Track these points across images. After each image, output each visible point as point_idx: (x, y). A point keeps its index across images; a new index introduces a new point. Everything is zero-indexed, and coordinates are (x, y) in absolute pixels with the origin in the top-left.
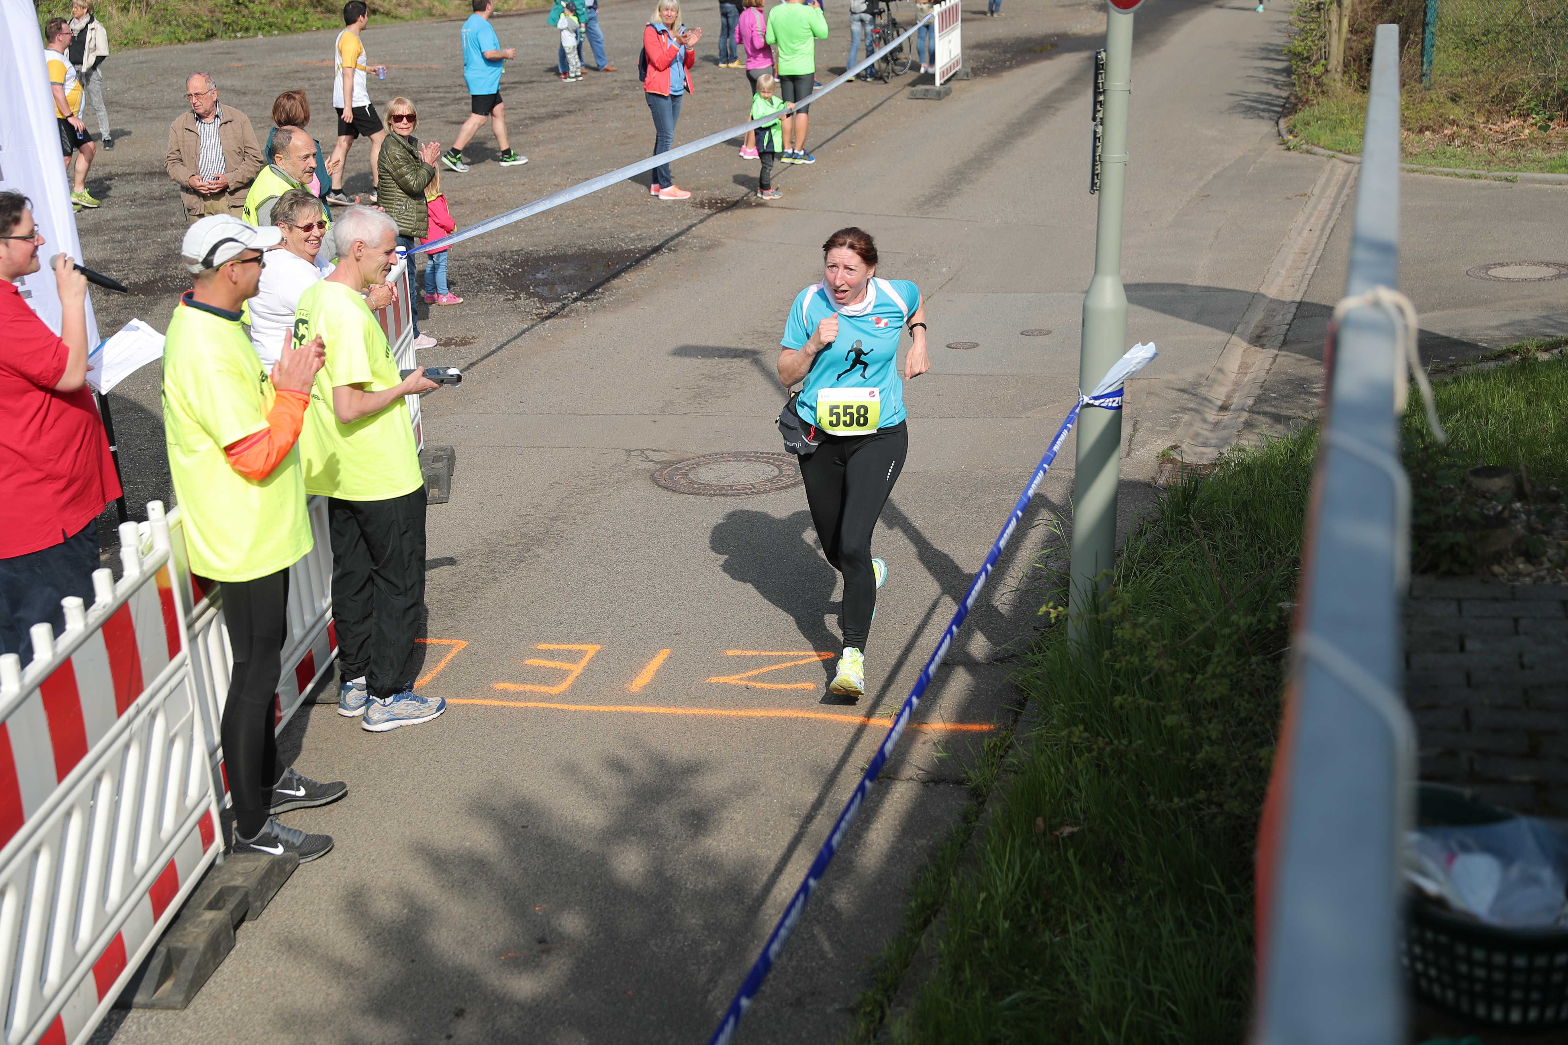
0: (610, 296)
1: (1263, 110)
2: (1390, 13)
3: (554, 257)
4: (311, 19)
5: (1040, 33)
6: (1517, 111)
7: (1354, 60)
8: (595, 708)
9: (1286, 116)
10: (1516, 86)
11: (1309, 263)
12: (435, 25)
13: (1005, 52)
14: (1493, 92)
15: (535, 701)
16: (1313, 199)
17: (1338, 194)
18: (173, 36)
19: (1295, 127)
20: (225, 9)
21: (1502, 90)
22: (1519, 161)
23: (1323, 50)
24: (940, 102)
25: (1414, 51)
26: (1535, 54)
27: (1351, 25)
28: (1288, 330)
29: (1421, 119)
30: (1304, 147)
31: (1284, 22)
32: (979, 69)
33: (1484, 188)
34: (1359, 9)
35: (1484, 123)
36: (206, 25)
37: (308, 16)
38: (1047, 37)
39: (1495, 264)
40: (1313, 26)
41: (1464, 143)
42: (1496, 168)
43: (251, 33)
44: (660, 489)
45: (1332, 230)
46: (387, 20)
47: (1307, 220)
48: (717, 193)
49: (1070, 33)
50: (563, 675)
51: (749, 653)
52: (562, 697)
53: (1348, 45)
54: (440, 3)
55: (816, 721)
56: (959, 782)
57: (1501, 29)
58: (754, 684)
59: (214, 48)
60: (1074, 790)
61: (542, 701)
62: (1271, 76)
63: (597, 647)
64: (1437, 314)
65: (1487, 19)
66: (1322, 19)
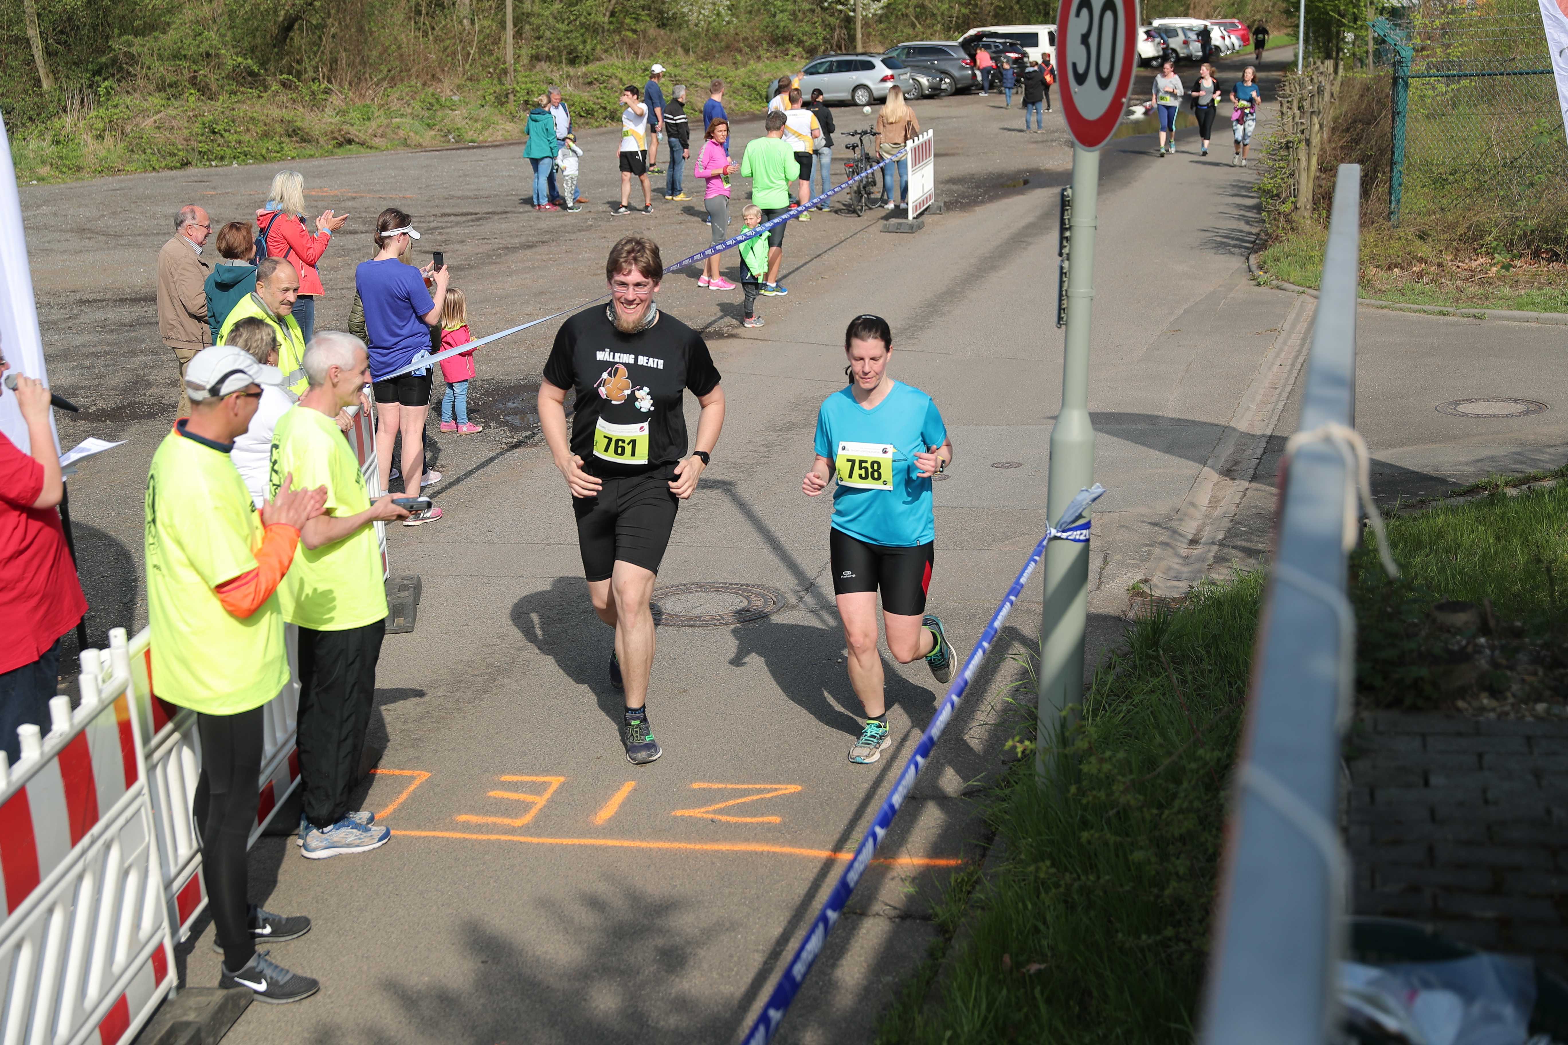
1: (1234, 246)
2: (1358, 152)
3: (526, 386)
4: (286, 148)
5: (1012, 169)
6: (1484, 249)
7: (1323, 198)
8: (559, 841)
9: (1256, 252)
10: (1483, 224)
11: (1279, 397)
12: (410, 155)
13: (978, 187)
14: (1461, 230)
15: (498, 833)
16: (1283, 334)
17: (1308, 331)
18: (148, 163)
19: (1265, 262)
20: (200, 138)
21: (1469, 228)
22: (1487, 298)
23: (1292, 188)
24: (912, 235)
25: (1383, 189)
26: (1501, 193)
27: (1320, 163)
28: (1258, 464)
29: (1390, 257)
30: (1275, 283)
32: (952, 204)
33: (1453, 324)
34: (1328, 147)
35: (1452, 261)
36: (180, 153)
37: (284, 145)
38: (1019, 172)
39: (1463, 401)
40: (1282, 164)
41: (1432, 281)
42: (1464, 305)
43: (226, 162)
45: (1303, 365)
47: (1277, 355)
49: (1042, 168)
50: (526, 807)
51: (716, 786)
52: (526, 830)
53: (1317, 183)
54: (416, 133)
55: (782, 855)
56: (926, 918)
57: (1468, 168)
58: (720, 817)
59: (189, 177)
60: (1042, 927)
61: (505, 833)
62: (1242, 212)
63: (562, 779)
64: (1407, 448)
65: (1453, 159)
66: (1291, 157)
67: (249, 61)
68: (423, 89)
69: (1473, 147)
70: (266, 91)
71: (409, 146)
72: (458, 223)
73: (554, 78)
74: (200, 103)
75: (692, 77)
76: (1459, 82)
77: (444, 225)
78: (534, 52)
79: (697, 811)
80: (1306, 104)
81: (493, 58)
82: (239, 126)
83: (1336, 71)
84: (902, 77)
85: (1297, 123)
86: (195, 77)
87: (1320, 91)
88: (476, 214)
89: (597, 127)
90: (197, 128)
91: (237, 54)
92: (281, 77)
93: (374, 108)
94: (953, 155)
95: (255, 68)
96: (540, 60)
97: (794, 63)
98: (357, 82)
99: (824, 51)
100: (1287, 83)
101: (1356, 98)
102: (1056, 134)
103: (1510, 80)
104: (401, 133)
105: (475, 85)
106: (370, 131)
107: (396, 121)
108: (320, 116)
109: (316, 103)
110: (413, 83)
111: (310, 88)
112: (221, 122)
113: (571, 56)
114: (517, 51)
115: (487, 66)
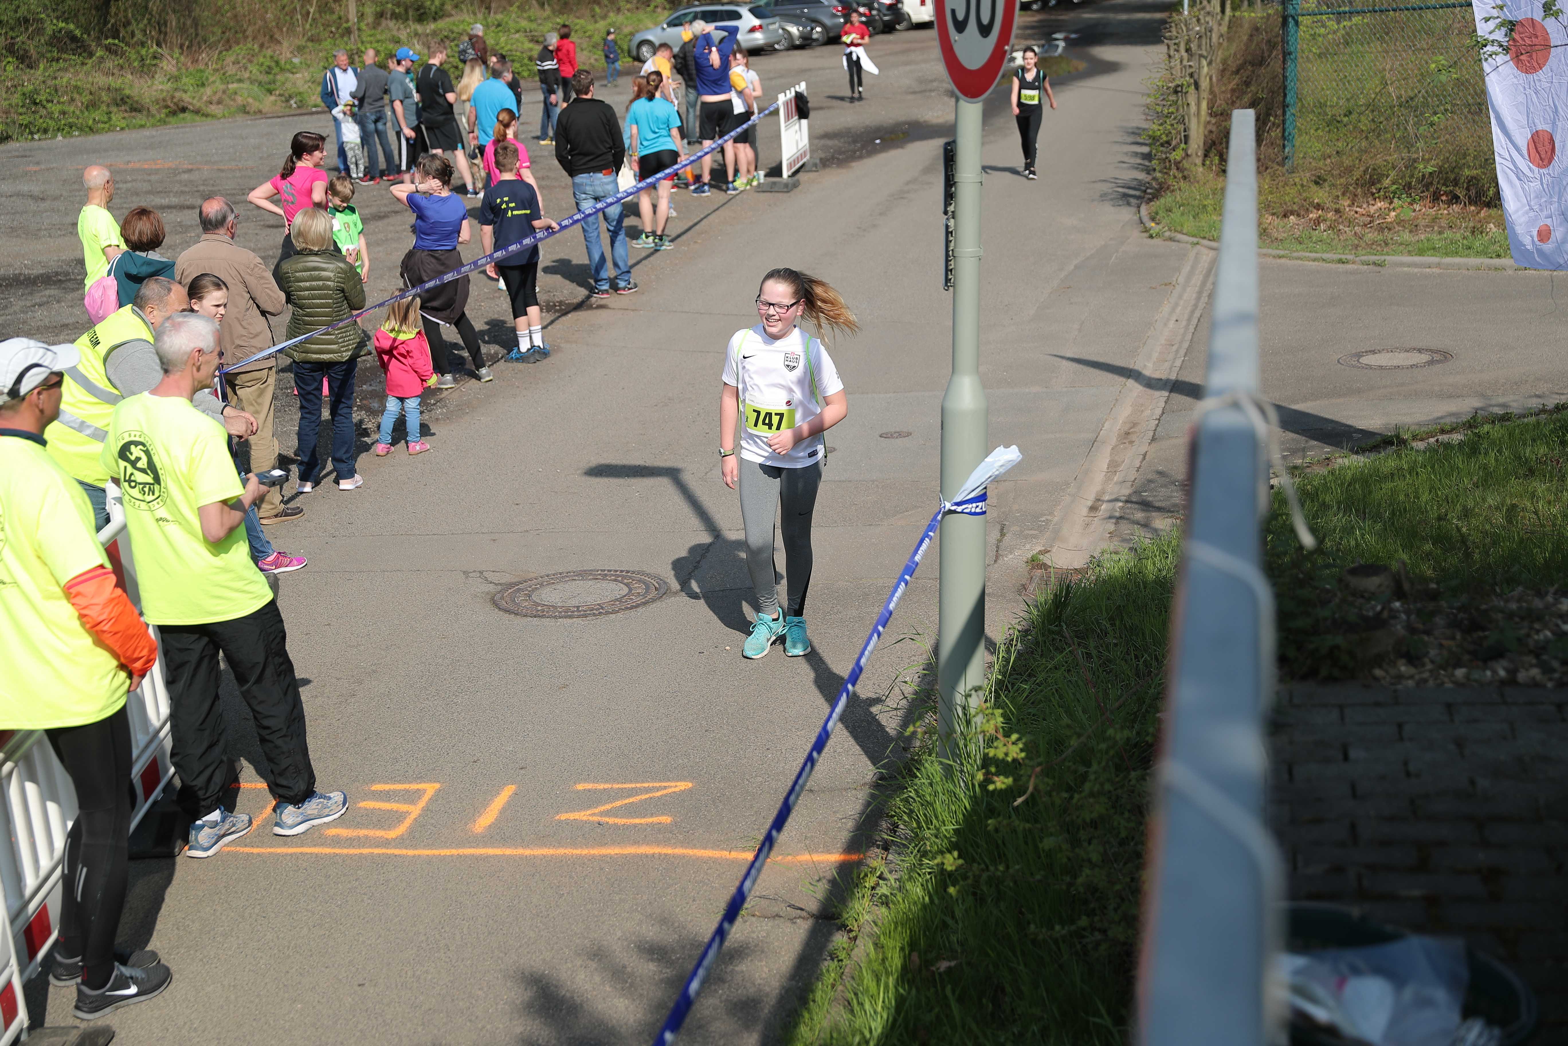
2: (1250, 95)
4: (114, 119)
5: (891, 121)
6: (1382, 193)
7: (1215, 144)
8: (436, 852)
9: (1147, 202)
10: (1380, 167)
11: (1175, 355)
12: (249, 122)
13: (855, 142)
14: (1357, 174)
15: (370, 847)
16: (1178, 288)
17: (1204, 283)
19: (1157, 213)
20: (21, 110)
21: (1365, 172)
22: (1386, 244)
23: (1183, 134)
24: (787, 195)
25: (1276, 133)
26: (1398, 135)
27: (1210, 107)
28: (1157, 425)
29: (1286, 204)
30: (1167, 234)
31: (1143, 105)
32: (828, 160)
33: (1352, 273)
34: (1218, 91)
35: (1349, 206)
37: (112, 115)
38: (899, 124)
39: (1366, 352)
40: (1171, 109)
41: (1330, 227)
42: (1364, 252)
43: (49, 135)
44: (501, 612)
45: (1199, 320)
46: (197, 118)
47: (1173, 310)
48: (555, 297)
49: (922, 120)
50: (400, 817)
51: (601, 786)
52: (400, 842)
53: (1210, 127)
54: (255, 99)
55: (674, 856)
56: (829, 918)
57: (1362, 109)
58: (607, 819)
59: (9, 152)
60: (950, 922)
61: (377, 846)
63: (437, 786)
64: (1310, 404)
65: (1348, 100)
66: (1180, 102)
67: (72, 26)
68: (260, 51)
69: (1368, 86)
70: (91, 58)
71: (248, 113)
73: (401, 37)
74: (19, 72)
76: (1350, 19)
78: (378, 9)
79: (582, 814)
80: (1194, 46)
82: (63, 96)
83: (1224, 11)
84: (772, 27)
85: (1185, 67)
86: (13, 44)
87: (1207, 32)
90: (16, 99)
91: (58, 18)
92: (107, 42)
93: (208, 73)
95: (78, 33)
96: (385, 18)
97: (656, 15)
98: (189, 46)
100: (1173, 25)
101: (1244, 39)
102: (935, 84)
103: (1403, 16)
104: (239, 100)
105: (317, 46)
106: (205, 98)
107: (233, 86)
108: (149, 83)
109: (145, 69)
110: (249, 45)
111: (138, 53)
112: (42, 92)
113: (419, 13)
114: (361, 8)
115: (328, 26)
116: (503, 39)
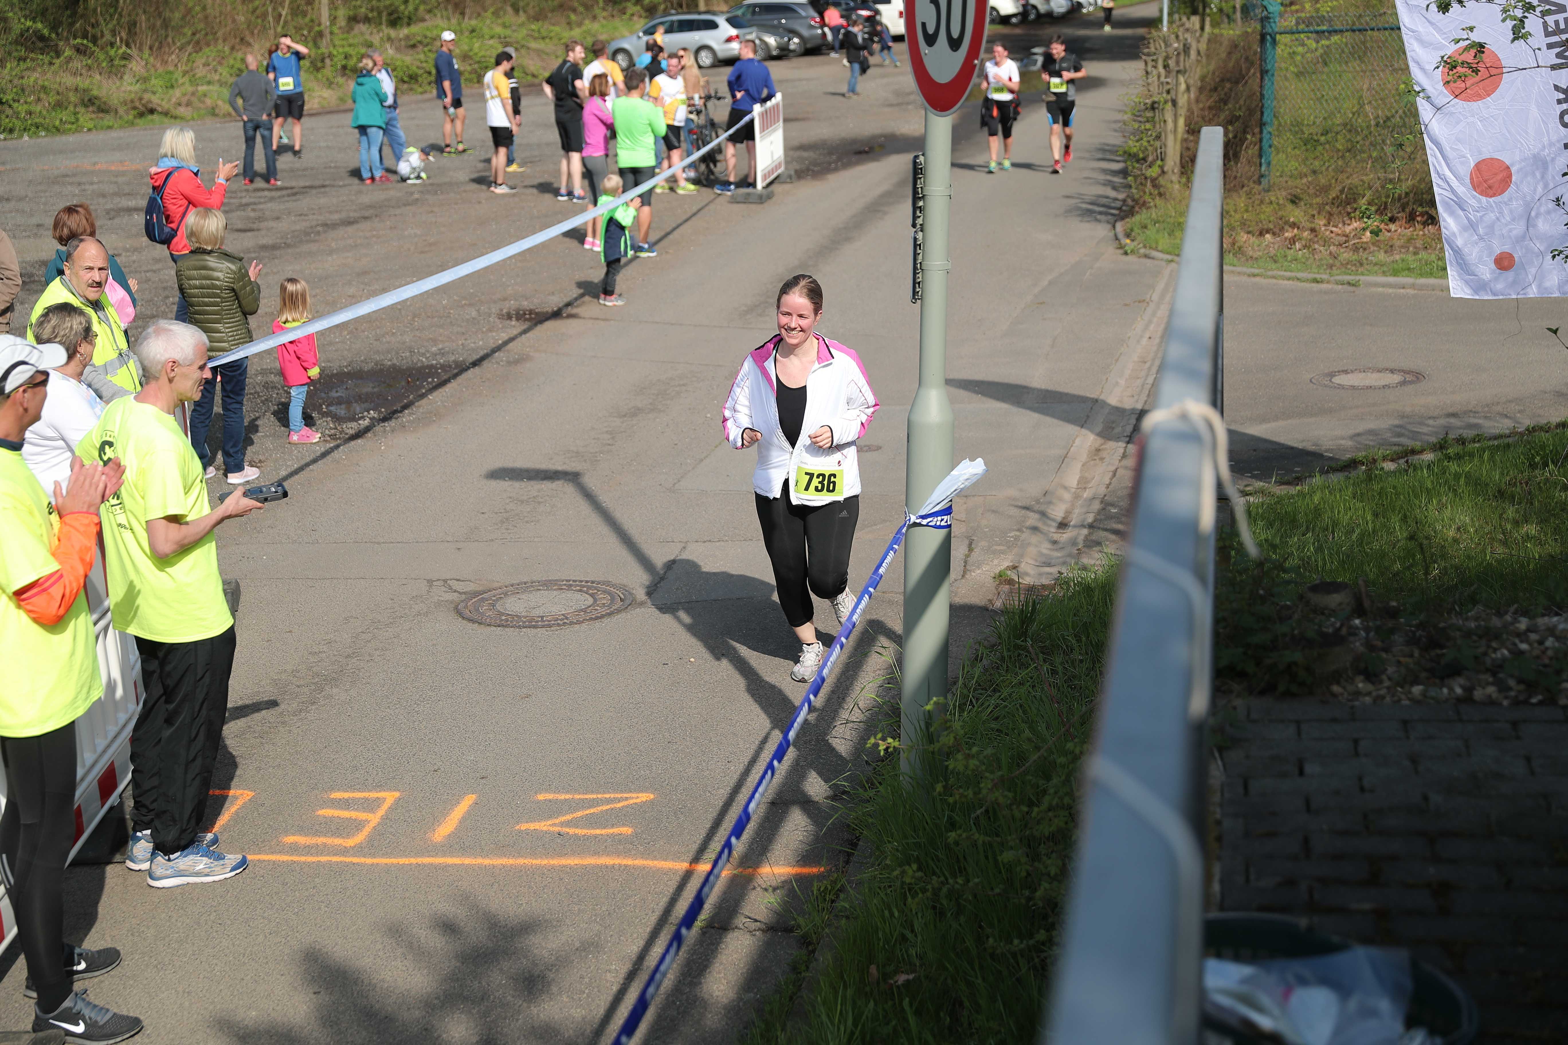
0: (410, 414)
1: (1101, 213)
2: (1227, 113)
3: (349, 373)
4: (81, 119)
5: (867, 133)
6: (1358, 213)
8: (395, 861)
9: (1122, 219)
10: (1356, 187)
11: (1149, 372)
12: (218, 125)
13: (830, 153)
14: (1333, 194)
15: (331, 856)
16: (1152, 305)
19: (1132, 230)
21: (1342, 191)
22: (1361, 264)
23: (1159, 151)
24: (761, 206)
26: (1374, 154)
27: (1187, 124)
28: (1128, 442)
29: (1261, 222)
30: (1142, 251)
31: (1119, 121)
32: (803, 172)
33: (1326, 292)
34: (1195, 108)
35: (1325, 225)
37: (80, 116)
38: (874, 137)
39: (1339, 371)
40: (1148, 126)
41: (1305, 247)
42: (1339, 272)
43: (16, 135)
44: (465, 622)
47: (1146, 327)
48: (526, 304)
49: (898, 133)
50: (359, 825)
51: (562, 797)
52: (358, 850)
53: (1185, 145)
55: (634, 867)
56: (788, 930)
57: (1339, 128)
58: (567, 830)
60: (909, 935)
61: (335, 855)
62: (1109, 178)
63: (397, 794)
64: (1281, 423)
65: (1325, 118)
66: (1157, 118)
67: (39, 25)
68: (231, 53)
69: (1345, 106)
70: (58, 57)
71: (218, 115)
72: (272, 199)
75: (523, 38)
76: (1329, 39)
77: (256, 200)
78: (351, 13)
79: (543, 824)
80: (1172, 63)
81: (307, 19)
82: (29, 95)
83: (1202, 28)
85: (1162, 83)
87: (1186, 49)
88: (292, 188)
89: (422, 93)
91: (26, 17)
92: (75, 42)
93: (178, 75)
94: (803, 119)
95: (46, 32)
96: (358, 22)
97: (632, 23)
98: (159, 48)
99: (665, 10)
100: (1151, 41)
101: (1224, 55)
102: (912, 97)
104: (209, 102)
106: (174, 100)
107: (202, 89)
108: (118, 83)
109: (114, 70)
110: (220, 47)
111: (107, 53)
112: (8, 91)
113: (392, 17)
114: (333, 12)
115: (301, 29)
116: (477, 45)
